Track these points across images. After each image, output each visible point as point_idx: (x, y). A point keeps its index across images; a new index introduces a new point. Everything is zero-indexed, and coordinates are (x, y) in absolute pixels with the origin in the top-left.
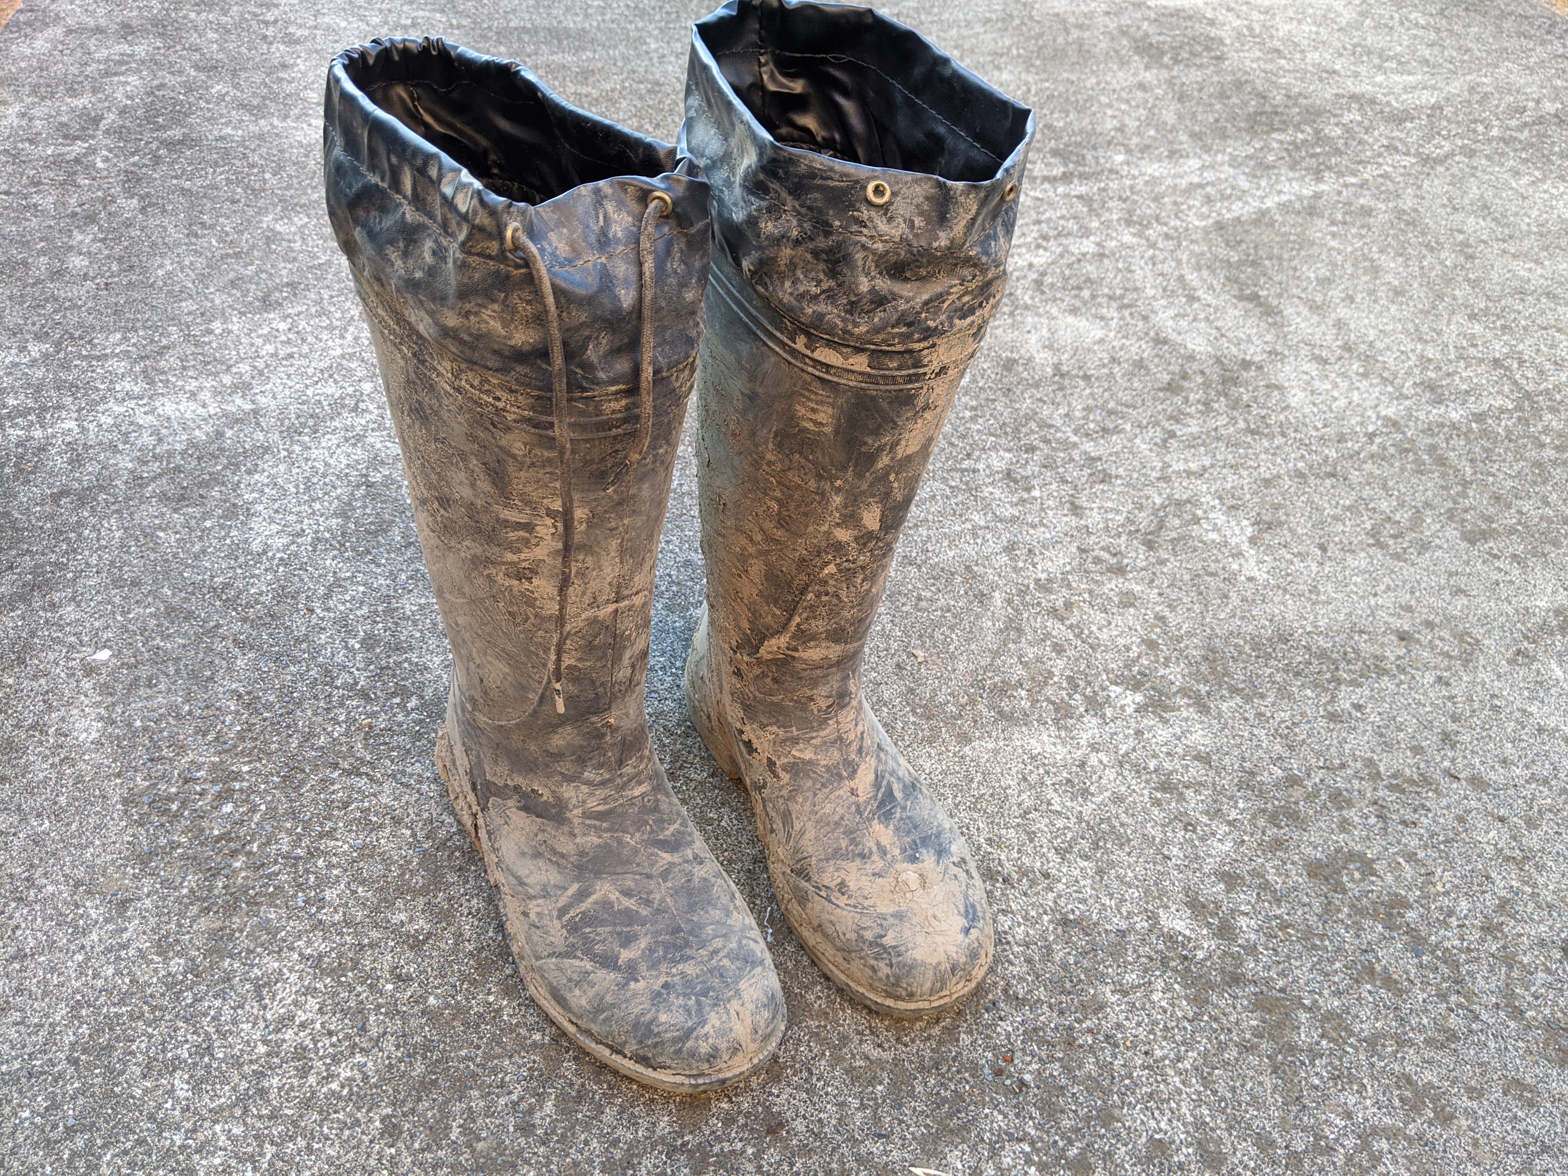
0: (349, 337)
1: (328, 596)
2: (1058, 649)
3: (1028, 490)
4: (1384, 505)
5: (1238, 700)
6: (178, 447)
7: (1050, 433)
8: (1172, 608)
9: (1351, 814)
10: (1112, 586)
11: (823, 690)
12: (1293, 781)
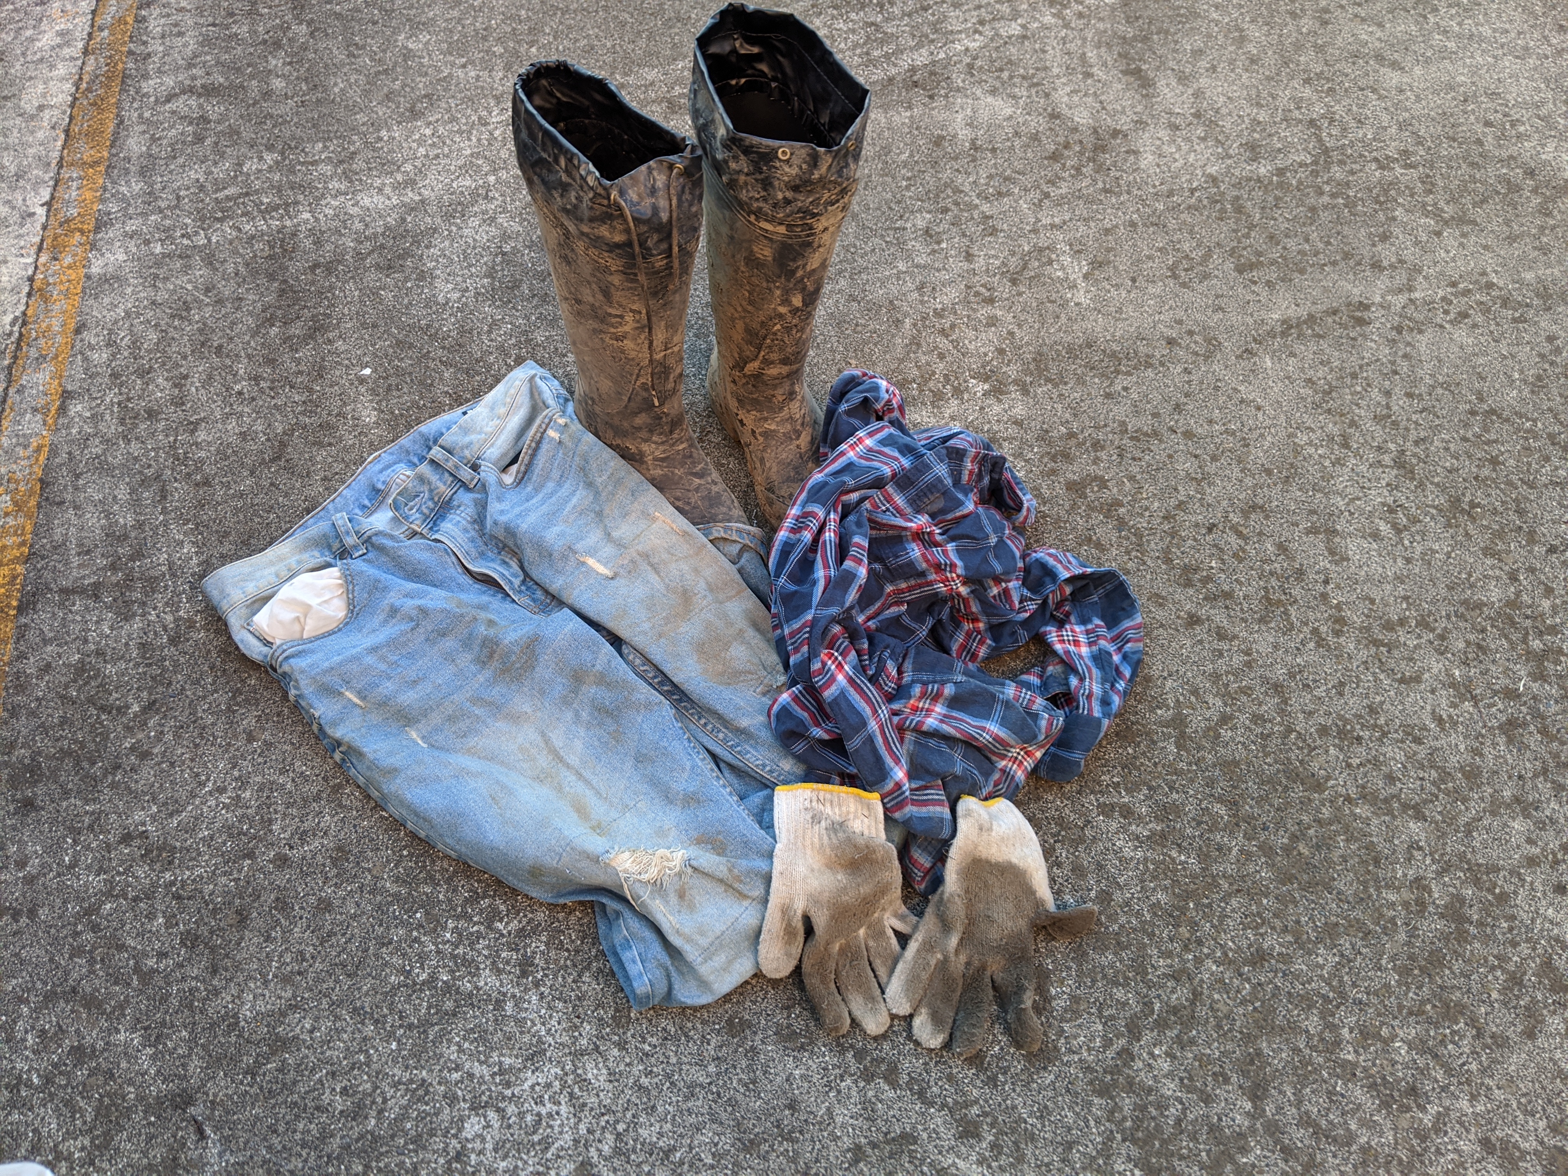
0: (474, 139)
1: (490, 332)
2: (942, 357)
3: (939, 243)
4: (1186, 247)
5: (1050, 386)
6: (380, 230)
7: (958, 197)
8: (1020, 326)
9: (1103, 455)
10: (984, 312)
11: (780, 391)
12: (1071, 435)
